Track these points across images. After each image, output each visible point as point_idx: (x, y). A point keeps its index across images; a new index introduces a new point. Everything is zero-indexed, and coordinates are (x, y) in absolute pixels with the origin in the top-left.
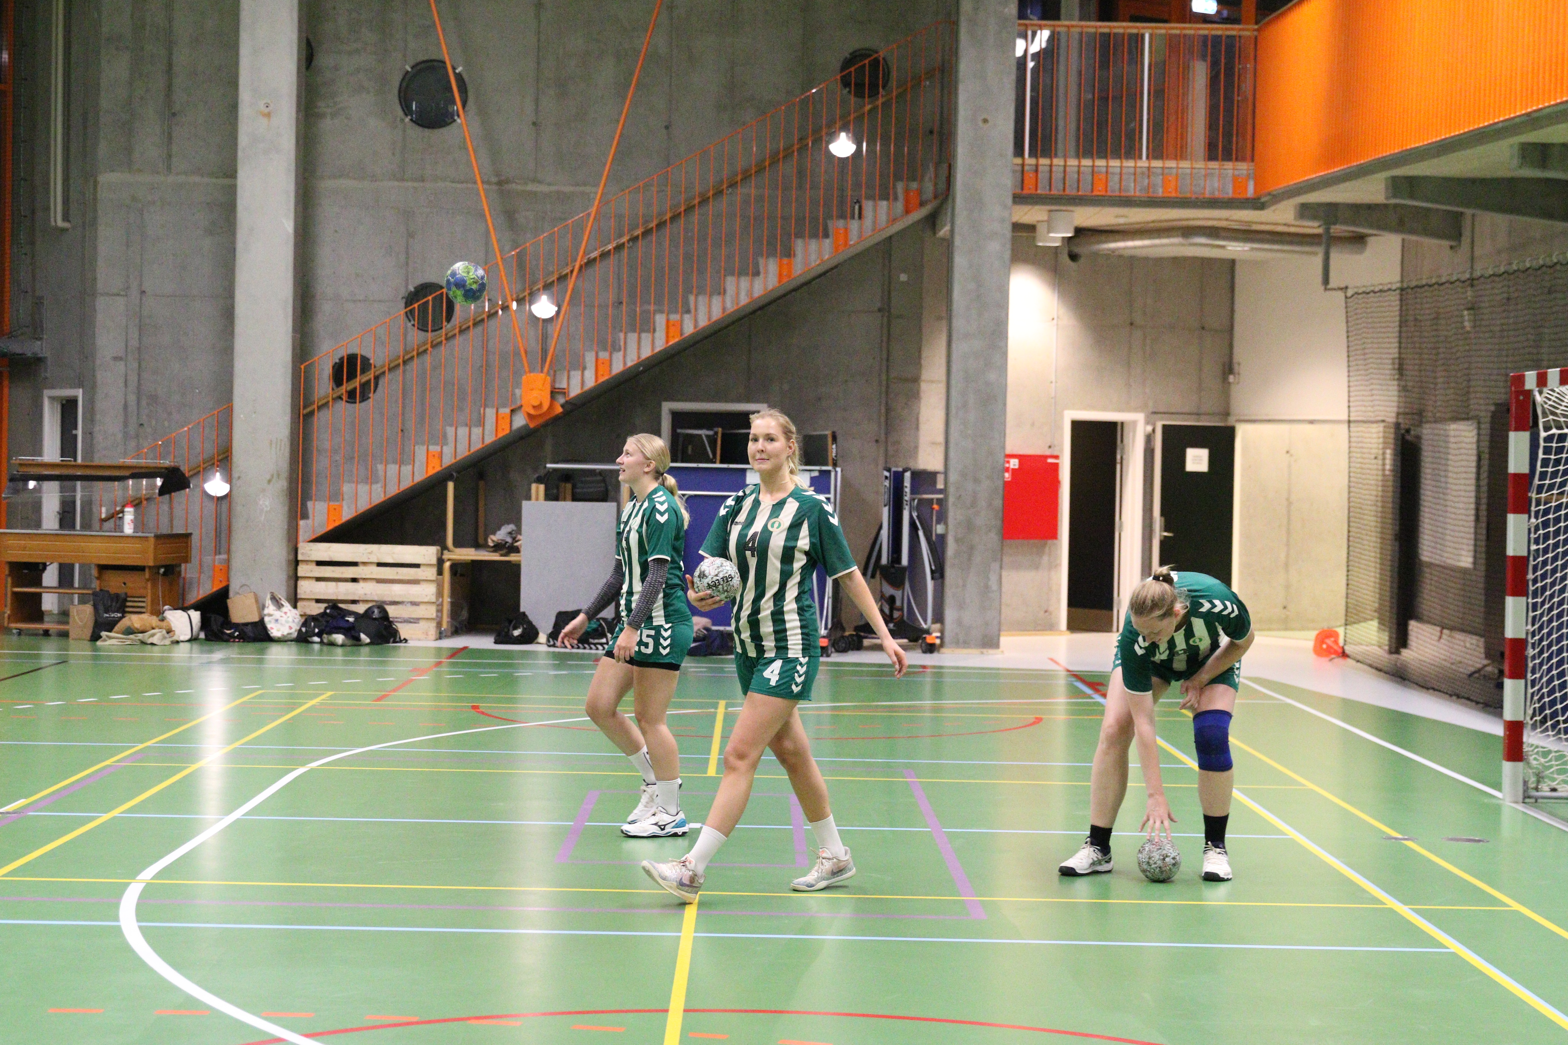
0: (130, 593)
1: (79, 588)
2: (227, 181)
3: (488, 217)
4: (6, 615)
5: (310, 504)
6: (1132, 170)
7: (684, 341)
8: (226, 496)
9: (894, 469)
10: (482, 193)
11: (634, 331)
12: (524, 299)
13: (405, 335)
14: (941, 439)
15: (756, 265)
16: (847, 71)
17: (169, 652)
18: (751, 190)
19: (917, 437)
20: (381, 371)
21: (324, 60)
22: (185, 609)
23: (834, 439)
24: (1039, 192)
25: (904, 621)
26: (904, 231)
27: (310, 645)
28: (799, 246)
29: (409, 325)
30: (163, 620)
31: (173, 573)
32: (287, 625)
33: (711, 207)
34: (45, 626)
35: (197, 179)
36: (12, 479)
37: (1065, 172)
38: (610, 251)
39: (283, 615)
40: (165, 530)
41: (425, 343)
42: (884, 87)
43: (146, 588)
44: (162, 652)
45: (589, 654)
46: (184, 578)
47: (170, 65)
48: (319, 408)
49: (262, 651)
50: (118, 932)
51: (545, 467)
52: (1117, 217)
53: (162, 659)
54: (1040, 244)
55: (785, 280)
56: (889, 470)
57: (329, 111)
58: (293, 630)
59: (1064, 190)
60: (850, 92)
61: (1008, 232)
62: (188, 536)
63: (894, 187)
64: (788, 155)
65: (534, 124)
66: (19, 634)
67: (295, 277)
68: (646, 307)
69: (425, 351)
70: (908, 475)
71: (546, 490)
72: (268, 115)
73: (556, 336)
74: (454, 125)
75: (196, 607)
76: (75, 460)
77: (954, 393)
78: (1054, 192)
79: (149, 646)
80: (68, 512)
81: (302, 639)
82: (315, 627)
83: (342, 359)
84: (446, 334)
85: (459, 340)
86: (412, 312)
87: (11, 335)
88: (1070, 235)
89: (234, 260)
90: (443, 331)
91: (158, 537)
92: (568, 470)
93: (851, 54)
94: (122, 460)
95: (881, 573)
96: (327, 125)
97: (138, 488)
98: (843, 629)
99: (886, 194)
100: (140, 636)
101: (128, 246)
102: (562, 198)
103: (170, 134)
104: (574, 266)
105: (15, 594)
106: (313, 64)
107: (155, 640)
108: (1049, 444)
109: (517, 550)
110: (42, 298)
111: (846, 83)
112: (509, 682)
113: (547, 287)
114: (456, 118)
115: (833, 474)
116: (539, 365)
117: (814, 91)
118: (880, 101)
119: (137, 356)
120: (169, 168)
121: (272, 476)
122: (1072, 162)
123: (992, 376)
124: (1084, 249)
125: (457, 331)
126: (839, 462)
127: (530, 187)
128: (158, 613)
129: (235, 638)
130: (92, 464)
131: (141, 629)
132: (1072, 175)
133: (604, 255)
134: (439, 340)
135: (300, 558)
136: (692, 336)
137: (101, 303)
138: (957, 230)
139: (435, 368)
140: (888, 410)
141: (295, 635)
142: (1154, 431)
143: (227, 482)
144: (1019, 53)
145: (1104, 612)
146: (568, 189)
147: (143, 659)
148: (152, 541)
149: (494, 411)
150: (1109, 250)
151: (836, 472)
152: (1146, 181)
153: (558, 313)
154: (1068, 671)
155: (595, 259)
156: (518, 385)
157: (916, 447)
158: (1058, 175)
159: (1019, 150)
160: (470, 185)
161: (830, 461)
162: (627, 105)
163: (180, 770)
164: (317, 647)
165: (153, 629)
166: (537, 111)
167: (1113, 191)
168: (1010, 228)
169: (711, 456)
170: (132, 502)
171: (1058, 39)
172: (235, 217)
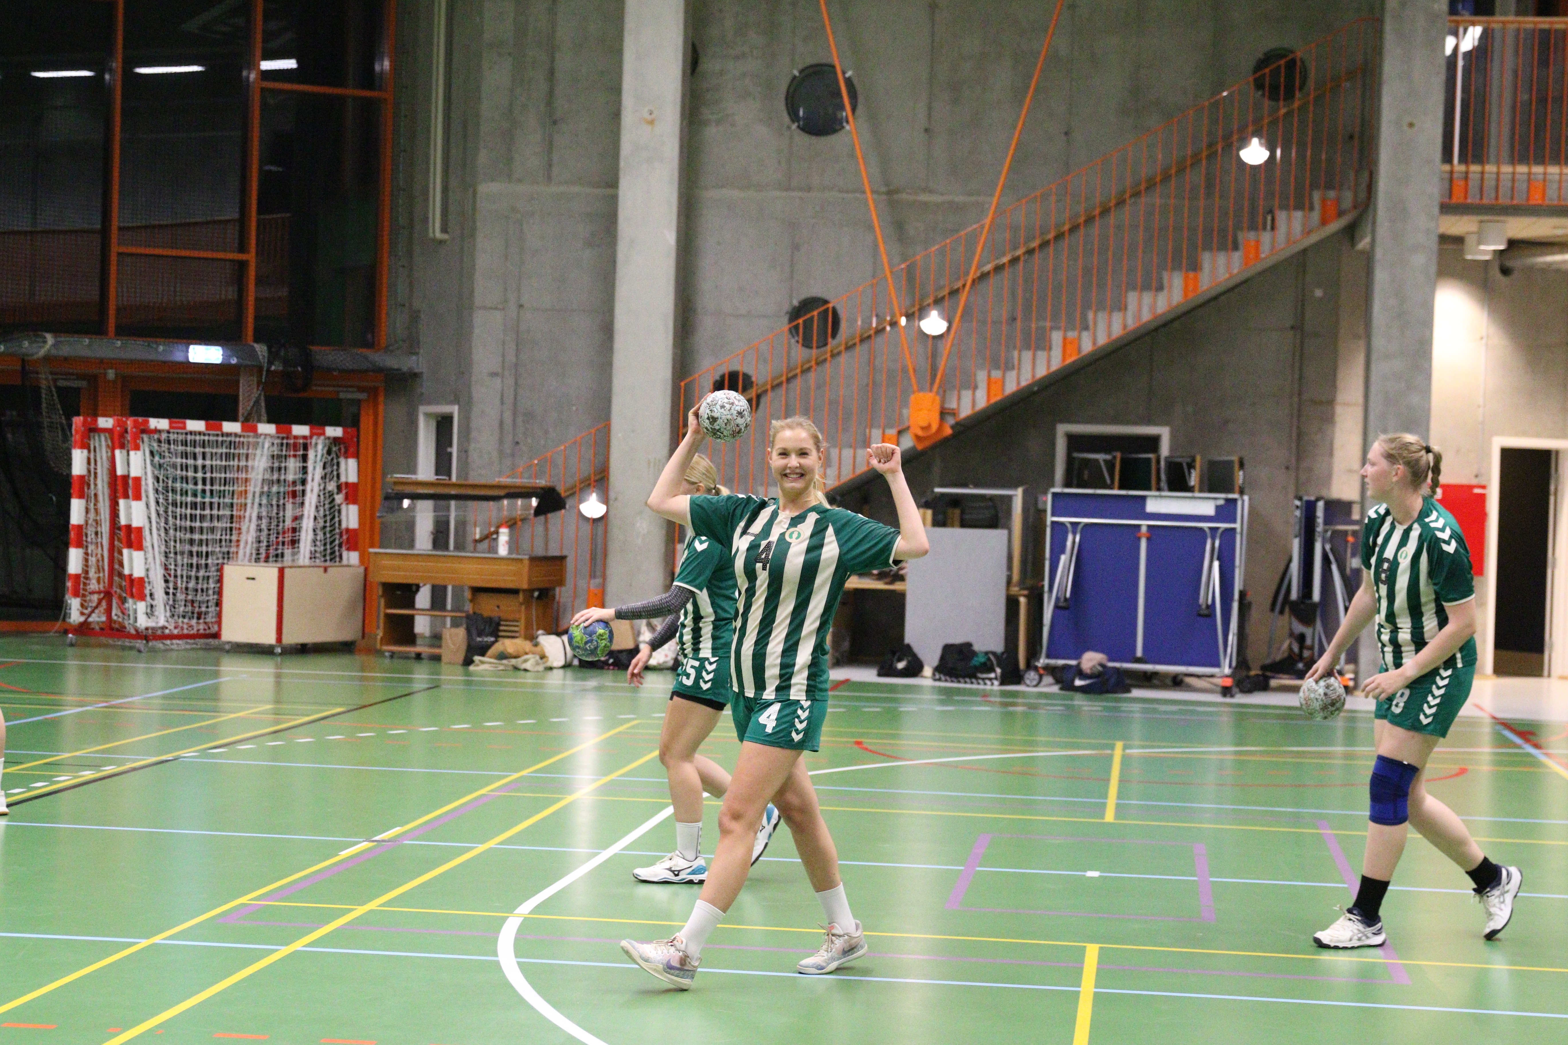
0: (503, 616)
1: (451, 611)
2: (609, 191)
3: (877, 228)
4: (379, 638)
7: (1081, 360)
8: (602, 518)
9: (1305, 498)
10: (871, 203)
11: (1028, 348)
12: (913, 314)
13: (789, 352)
15: (1160, 279)
16: (1260, 73)
17: (542, 678)
18: (1156, 199)
19: (1330, 464)
20: (764, 389)
21: (709, 65)
22: (556, 634)
23: (1242, 465)
24: (1469, 201)
26: (1322, 241)
28: (1206, 258)
29: (793, 342)
30: (536, 645)
31: (547, 597)
33: (1112, 219)
34: (418, 649)
35: (577, 189)
36: (387, 498)
37: (1498, 179)
38: (1004, 264)
40: (540, 552)
41: (809, 361)
42: (1300, 90)
43: (520, 611)
44: (537, 678)
45: (977, 689)
46: (558, 603)
47: (552, 72)
50: (497, 966)
51: (933, 492)
52: (1554, 228)
53: (535, 686)
54: (1469, 257)
55: (1191, 295)
56: (1300, 499)
57: (714, 117)
59: (1497, 198)
60: (1263, 95)
61: (1433, 244)
62: (562, 558)
63: (1310, 195)
64: (1195, 164)
65: (927, 130)
66: (392, 657)
67: (676, 291)
68: (1041, 324)
69: (809, 369)
70: (1321, 505)
71: (934, 515)
72: (651, 122)
73: (946, 354)
74: (842, 131)
76: (450, 479)
77: (1372, 417)
78: (1485, 201)
79: (522, 673)
80: (441, 532)
83: (723, 376)
84: (832, 351)
85: (844, 358)
86: (796, 327)
87: (387, 349)
88: (1502, 247)
89: (614, 273)
90: (828, 348)
91: (534, 560)
92: (957, 495)
93: (1266, 53)
94: (497, 480)
95: (1290, 609)
96: (711, 132)
97: (512, 507)
98: (1248, 669)
99: (1301, 203)
100: (513, 661)
101: (506, 258)
102: (956, 208)
103: (551, 142)
104: (966, 281)
105: (388, 617)
106: (698, 69)
107: (527, 666)
108: (1474, 473)
109: (902, 578)
110: (419, 311)
111: (1259, 85)
112: (893, 717)
113: (938, 302)
114: (845, 124)
115: (1239, 503)
116: (928, 384)
117: (1225, 94)
118: (1296, 105)
119: (513, 371)
120: (550, 178)
122: (1507, 169)
123: (1416, 399)
124: (1517, 262)
125: (843, 347)
126: (1246, 490)
127: (924, 197)
128: (532, 638)
129: (610, 665)
130: (466, 483)
131: (515, 654)
132: (1505, 184)
133: (998, 269)
134: (823, 357)
136: (1090, 354)
137: (479, 318)
138: (1378, 242)
139: (818, 387)
140: (1300, 435)
143: (603, 502)
144: (1448, 51)
145: (1534, 655)
146: (960, 199)
147: (516, 685)
148: (526, 562)
149: (879, 432)
150: (1545, 263)
151: (1243, 501)
153: (949, 329)
154: (1494, 718)
155: (988, 273)
156: (905, 403)
157: (1329, 476)
158: (1490, 183)
159: (1447, 156)
160: (858, 195)
161: (1237, 489)
162: (1024, 110)
163: (555, 801)
165: (526, 654)
166: (929, 116)
167: (1551, 200)
168: (1436, 239)
169: (1109, 481)
170: (507, 522)
171: (1493, 37)
172: (616, 230)
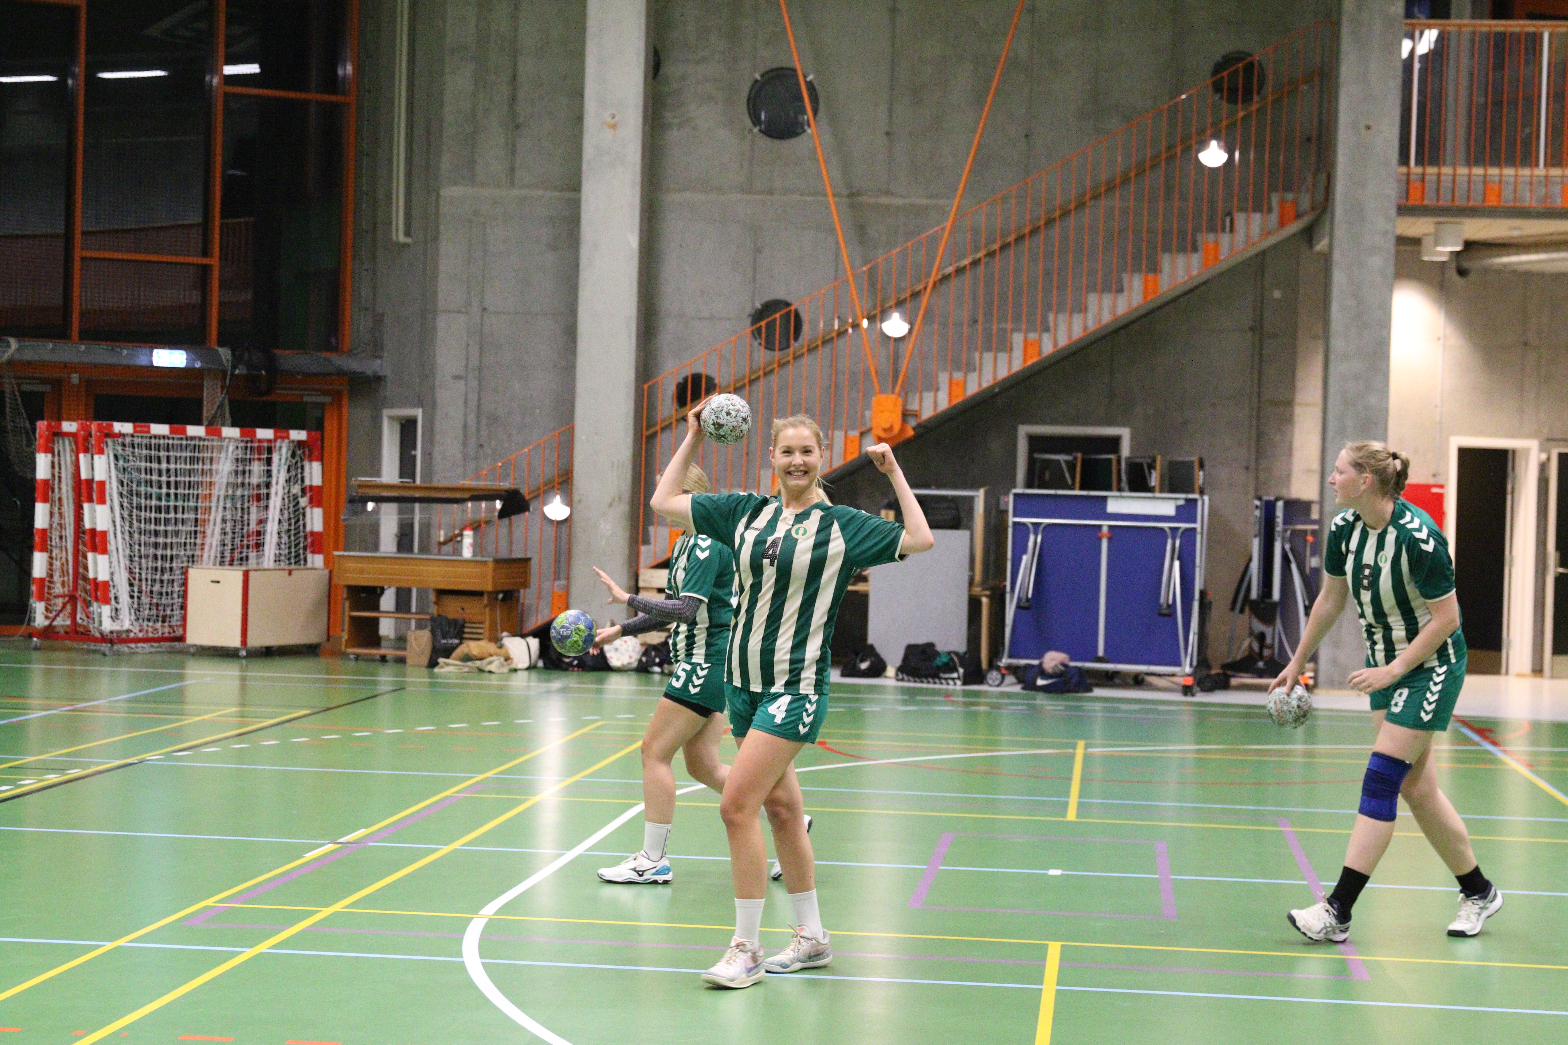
0: (468, 618)
1: (416, 613)
2: (572, 195)
3: (839, 231)
4: (344, 640)
5: (651, 529)
6: (1528, 179)
7: (1043, 361)
8: (565, 520)
9: (1265, 498)
10: (833, 205)
11: (991, 350)
12: (875, 316)
13: (751, 354)
14: (1316, 465)
15: (1120, 281)
16: (1218, 76)
17: (507, 680)
18: (1115, 201)
19: (1289, 465)
21: (672, 69)
22: (523, 636)
23: (1202, 466)
24: (1425, 202)
25: (1274, 660)
26: (1281, 242)
27: (650, 676)
28: (1166, 261)
29: (756, 343)
30: (501, 647)
31: (511, 599)
32: (627, 655)
33: (1072, 221)
34: (383, 651)
35: (540, 192)
36: (352, 501)
37: (1454, 181)
38: (965, 266)
39: (623, 643)
40: (504, 554)
41: (770, 363)
42: (1258, 93)
43: (484, 613)
44: (502, 680)
45: (940, 689)
46: (523, 604)
47: (514, 77)
48: (663, 429)
49: (601, 681)
50: (462, 967)
52: (1510, 229)
53: (500, 688)
54: (1426, 258)
55: (1151, 297)
56: (1260, 499)
57: (676, 121)
58: (633, 660)
59: (1453, 200)
60: (1222, 98)
61: (1390, 246)
62: (526, 561)
63: (1269, 199)
64: (1154, 166)
65: (888, 134)
66: (357, 659)
67: (639, 292)
68: (1003, 325)
69: (771, 371)
70: (1280, 504)
72: (614, 126)
73: (907, 355)
74: (804, 135)
75: (534, 634)
76: (414, 481)
77: (1330, 417)
78: (1442, 203)
79: (487, 674)
80: (406, 535)
81: (642, 669)
82: (656, 656)
83: (686, 379)
84: (794, 354)
85: (806, 360)
86: (759, 330)
87: (350, 353)
88: (1458, 249)
89: (577, 276)
90: (791, 350)
91: (498, 562)
93: (1224, 57)
94: (460, 482)
95: (1251, 608)
96: (674, 136)
97: (476, 511)
98: (1209, 667)
99: (1259, 205)
100: (478, 663)
101: (470, 261)
102: (918, 211)
103: (514, 145)
104: (927, 284)
105: (353, 619)
106: (661, 72)
107: (492, 667)
108: (1432, 472)
109: (865, 579)
110: (383, 315)
111: (1217, 87)
112: (856, 717)
113: (899, 304)
114: (806, 127)
115: (1199, 503)
116: (890, 386)
117: (1184, 97)
118: (1254, 107)
119: (477, 375)
120: (512, 183)
121: (614, 500)
122: (1463, 171)
123: (1373, 400)
124: (1473, 264)
125: (805, 349)
126: (1207, 490)
127: (884, 200)
128: (496, 640)
129: (574, 666)
130: (430, 485)
131: (479, 656)
132: (1462, 185)
133: (960, 271)
134: (786, 360)
135: (641, 584)
136: (1052, 355)
137: (442, 321)
138: (1336, 243)
139: (781, 387)
140: (1259, 435)
141: (635, 665)
142: (1549, 459)
143: (567, 505)
144: (1405, 54)
145: (1494, 653)
146: (921, 202)
147: (480, 687)
148: (491, 565)
149: (843, 433)
150: (1500, 264)
151: (1203, 501)
152: (1543, 191)
153: (910, 331)
155: (950, 275)
156: (867, 406)
157: (1289, 476)
158: (1446, 184)
159: (1404, 158)
160: (820, 198)
161: (1197, 489)
162: (985, 113)
163: (519, 802)
164: (657, 677)
165: (491, 655)
166: (890, 120)
167: (1507, 201)
168: (1393, 241)
169: (1070, 481)
170: (471, 525)
171: (1449, 41)
172: (579, 234)
